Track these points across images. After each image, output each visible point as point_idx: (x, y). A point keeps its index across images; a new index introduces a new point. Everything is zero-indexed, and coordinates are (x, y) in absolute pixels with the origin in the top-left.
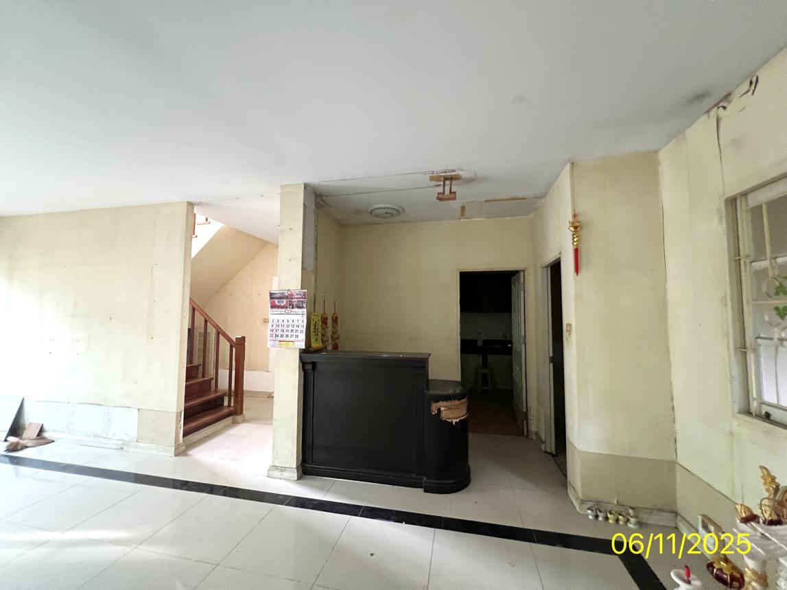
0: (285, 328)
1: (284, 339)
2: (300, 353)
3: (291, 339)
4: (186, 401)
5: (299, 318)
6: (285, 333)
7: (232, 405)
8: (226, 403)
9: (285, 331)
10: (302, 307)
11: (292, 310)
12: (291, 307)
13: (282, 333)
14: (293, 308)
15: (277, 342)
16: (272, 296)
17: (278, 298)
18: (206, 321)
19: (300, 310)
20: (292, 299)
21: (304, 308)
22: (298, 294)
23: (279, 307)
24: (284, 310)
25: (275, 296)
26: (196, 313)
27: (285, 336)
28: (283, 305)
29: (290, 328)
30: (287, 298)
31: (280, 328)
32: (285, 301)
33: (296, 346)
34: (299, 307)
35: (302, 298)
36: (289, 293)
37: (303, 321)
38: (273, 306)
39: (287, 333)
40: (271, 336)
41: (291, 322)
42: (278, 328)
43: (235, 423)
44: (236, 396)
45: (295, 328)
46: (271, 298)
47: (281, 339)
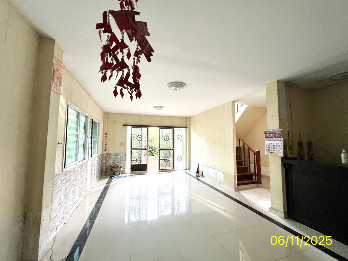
0: (273, 147)
1: (273, 152)
2: (281, 159)
3: (276, 152)
4: (237, 173)
5: (279, 143)
6: (273, 149)
7: (256, 179)
8: (254, 178)
9: (273, 148)
10: (280, 137)
11: (276, 139)
12: (275, 137)
13: (271, 149)
14: (276, 138)
15: (269, 153)
16: (265, 133)
17: (268, 134)
18: (244, 144)
19: (280, 139)
20: (275, 134)
21: (281, 138)
22: (278, 132)
23: (269, 138)
24: (272, 139)
25: (267, 133)
26: (240, 141)
27: (273, 150)
28: (271, 136)
29: (275, 147)
30: (273, 133)
31: (270, 147)
32: (272, 135)
33: (279, 155)
34: (279, 137)
35: (280, 133)
36: (273, 131)
37: (281, 144)
38: (266, 137)
39: (274, 149)
40: (266, 150)
41: (275, 144)
42: (269, 147)
43: (258, 187)
44: (258, 176)
45: (278, 147)
46: (265, 134)
47: (271, 152)
